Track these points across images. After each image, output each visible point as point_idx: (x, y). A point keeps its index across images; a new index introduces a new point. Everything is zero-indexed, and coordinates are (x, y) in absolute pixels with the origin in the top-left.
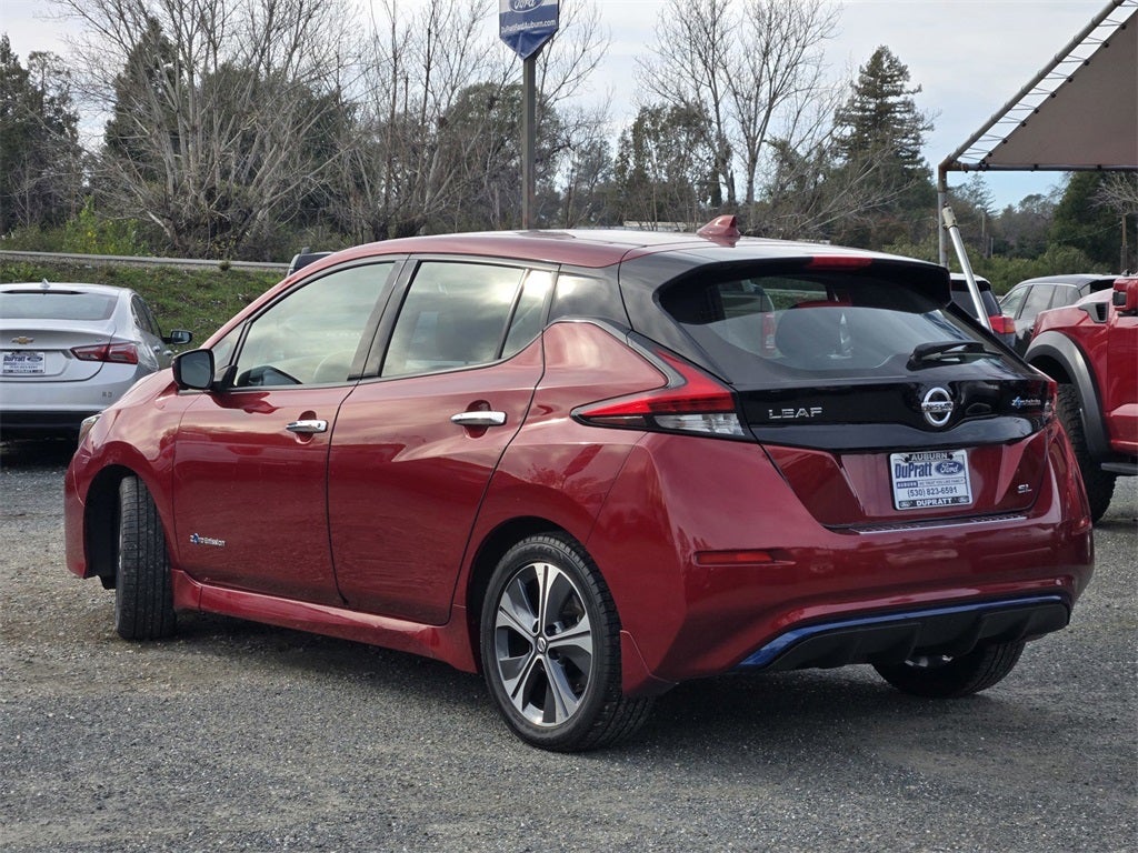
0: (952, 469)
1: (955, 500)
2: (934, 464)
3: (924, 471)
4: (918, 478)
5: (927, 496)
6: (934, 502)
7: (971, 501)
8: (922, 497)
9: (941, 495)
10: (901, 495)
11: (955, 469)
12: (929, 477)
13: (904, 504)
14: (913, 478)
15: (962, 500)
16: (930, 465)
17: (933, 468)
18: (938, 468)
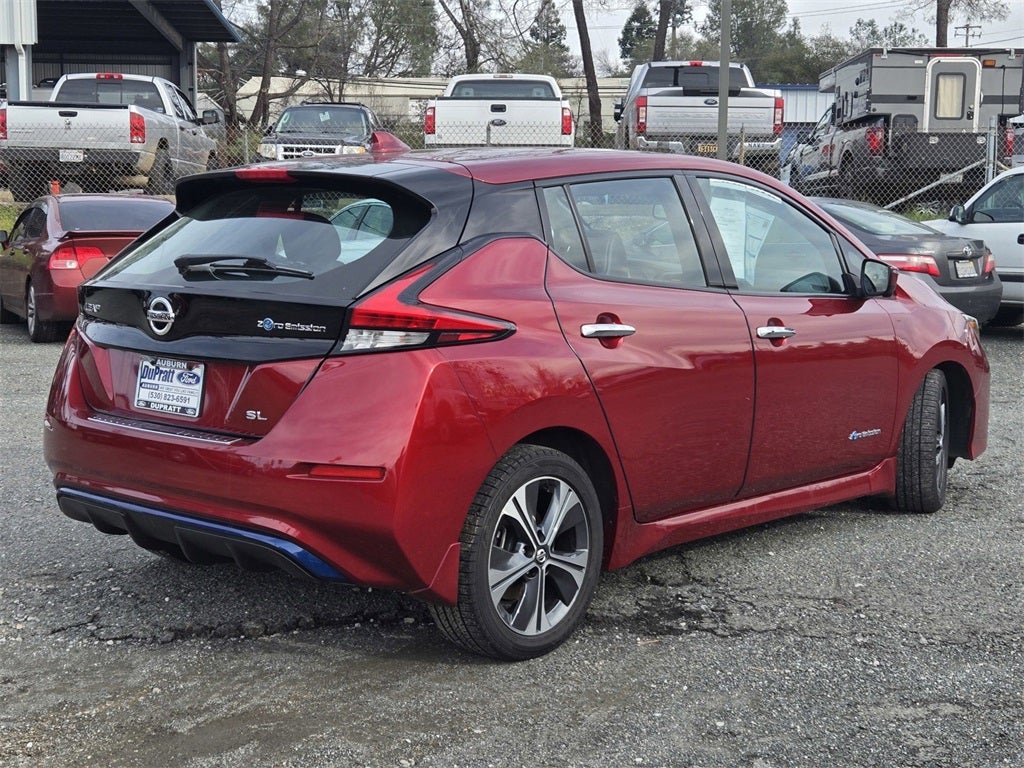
0: (190, 380)
1: (184, 410)
2: (177, 372)
3: (167, 377)
4: (161, 382)
5: (163, 401)
6: (165, 407)
7: (197, 414)
8: (157, 400)
9: (174, 402)
10: (143, 394)
11: (193, 381)
12: (169, 383)
13: (141, 403)
14: (156, 381)
15: (189, 411)
16: (173, 372)
17: (175, 375)
18: (180, 376)
